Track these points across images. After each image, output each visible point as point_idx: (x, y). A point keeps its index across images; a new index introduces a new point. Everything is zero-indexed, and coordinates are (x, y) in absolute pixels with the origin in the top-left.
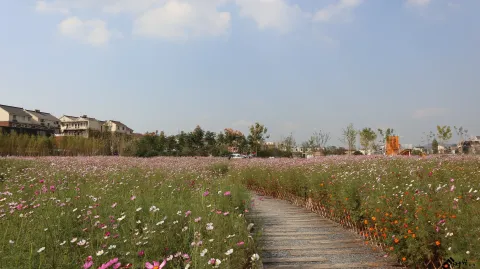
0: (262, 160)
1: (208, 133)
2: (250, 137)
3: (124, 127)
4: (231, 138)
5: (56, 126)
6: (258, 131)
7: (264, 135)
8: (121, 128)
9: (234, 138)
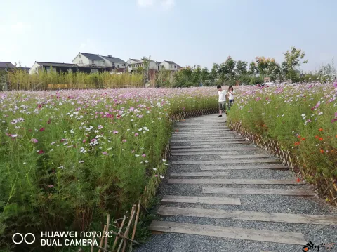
0: (297, 86)
1: (240, 63)
2: (284, 63)
3: (176, 66)
4: (263, 65)
5: (124, 67)
6: (294, 57)
7: (300, 60)
8: (173, 66)
9: (266, 66)
